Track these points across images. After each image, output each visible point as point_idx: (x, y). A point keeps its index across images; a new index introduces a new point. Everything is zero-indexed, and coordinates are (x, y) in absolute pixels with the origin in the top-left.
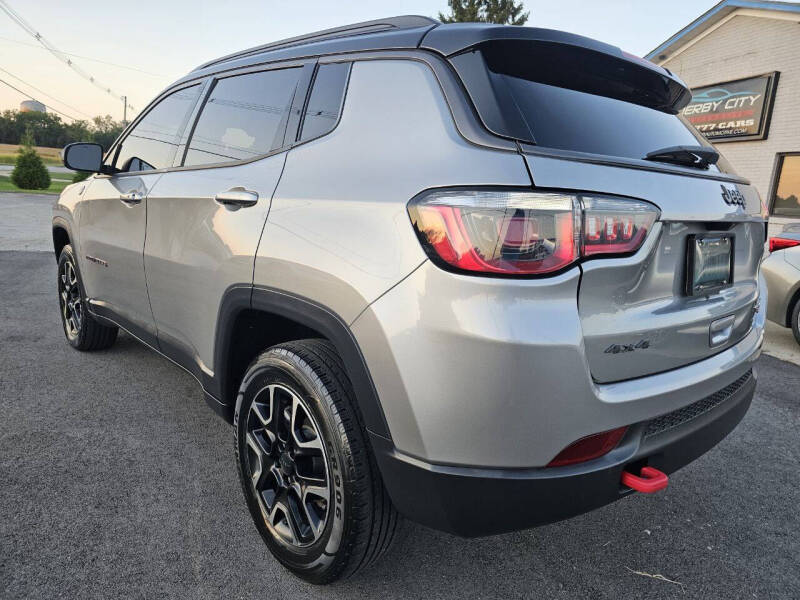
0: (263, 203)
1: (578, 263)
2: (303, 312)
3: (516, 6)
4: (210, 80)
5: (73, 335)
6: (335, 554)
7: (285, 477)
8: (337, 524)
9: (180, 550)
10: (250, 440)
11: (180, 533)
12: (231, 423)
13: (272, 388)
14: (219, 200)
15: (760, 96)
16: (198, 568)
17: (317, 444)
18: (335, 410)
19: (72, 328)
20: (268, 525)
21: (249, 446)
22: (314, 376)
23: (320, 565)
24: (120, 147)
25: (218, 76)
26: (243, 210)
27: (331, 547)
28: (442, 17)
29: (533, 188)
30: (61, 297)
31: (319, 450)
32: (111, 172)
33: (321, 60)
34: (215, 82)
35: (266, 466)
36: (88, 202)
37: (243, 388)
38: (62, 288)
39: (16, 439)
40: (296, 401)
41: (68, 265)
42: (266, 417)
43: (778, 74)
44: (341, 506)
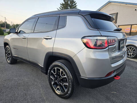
0: (53, 39)
1: (108, 47)
2: (63, 56)
3: (75, 1)
4: (38, 18)
5: (9, 61)
6: (70, 94)
7: (59, 82)
8: (70, 89)
9: (41, 96)
10: (51, 77)
11: (40, 93)
12: (47, 75)
13: (56, 68)
14: (44, 38)
15: (115, 16)
16: (45, 99)
17: (66, 76)
18: (69, 71)
19: (9, 60)
20: (55, 91)
21: (51, 78)
22: (64, 66)
23: (67, 96)
24: (18, 29)
25: (39, 17)
26: (49, 40)
27: (69, 92)
28: (62, 3)
29: (101, 36)
30: (6, 55)
31: (66, 78)
32: (17, 33)
33: (60, 15)
34: (39, 18)
35: (55, 81)
36: (13, 38)
37: (50, 68)
38: (6, 53)
39: (5, 80)
40: (61, 70)
41: (7, 49)
42: (55, 73)
43: (118, 13)
44: (71, 86)
